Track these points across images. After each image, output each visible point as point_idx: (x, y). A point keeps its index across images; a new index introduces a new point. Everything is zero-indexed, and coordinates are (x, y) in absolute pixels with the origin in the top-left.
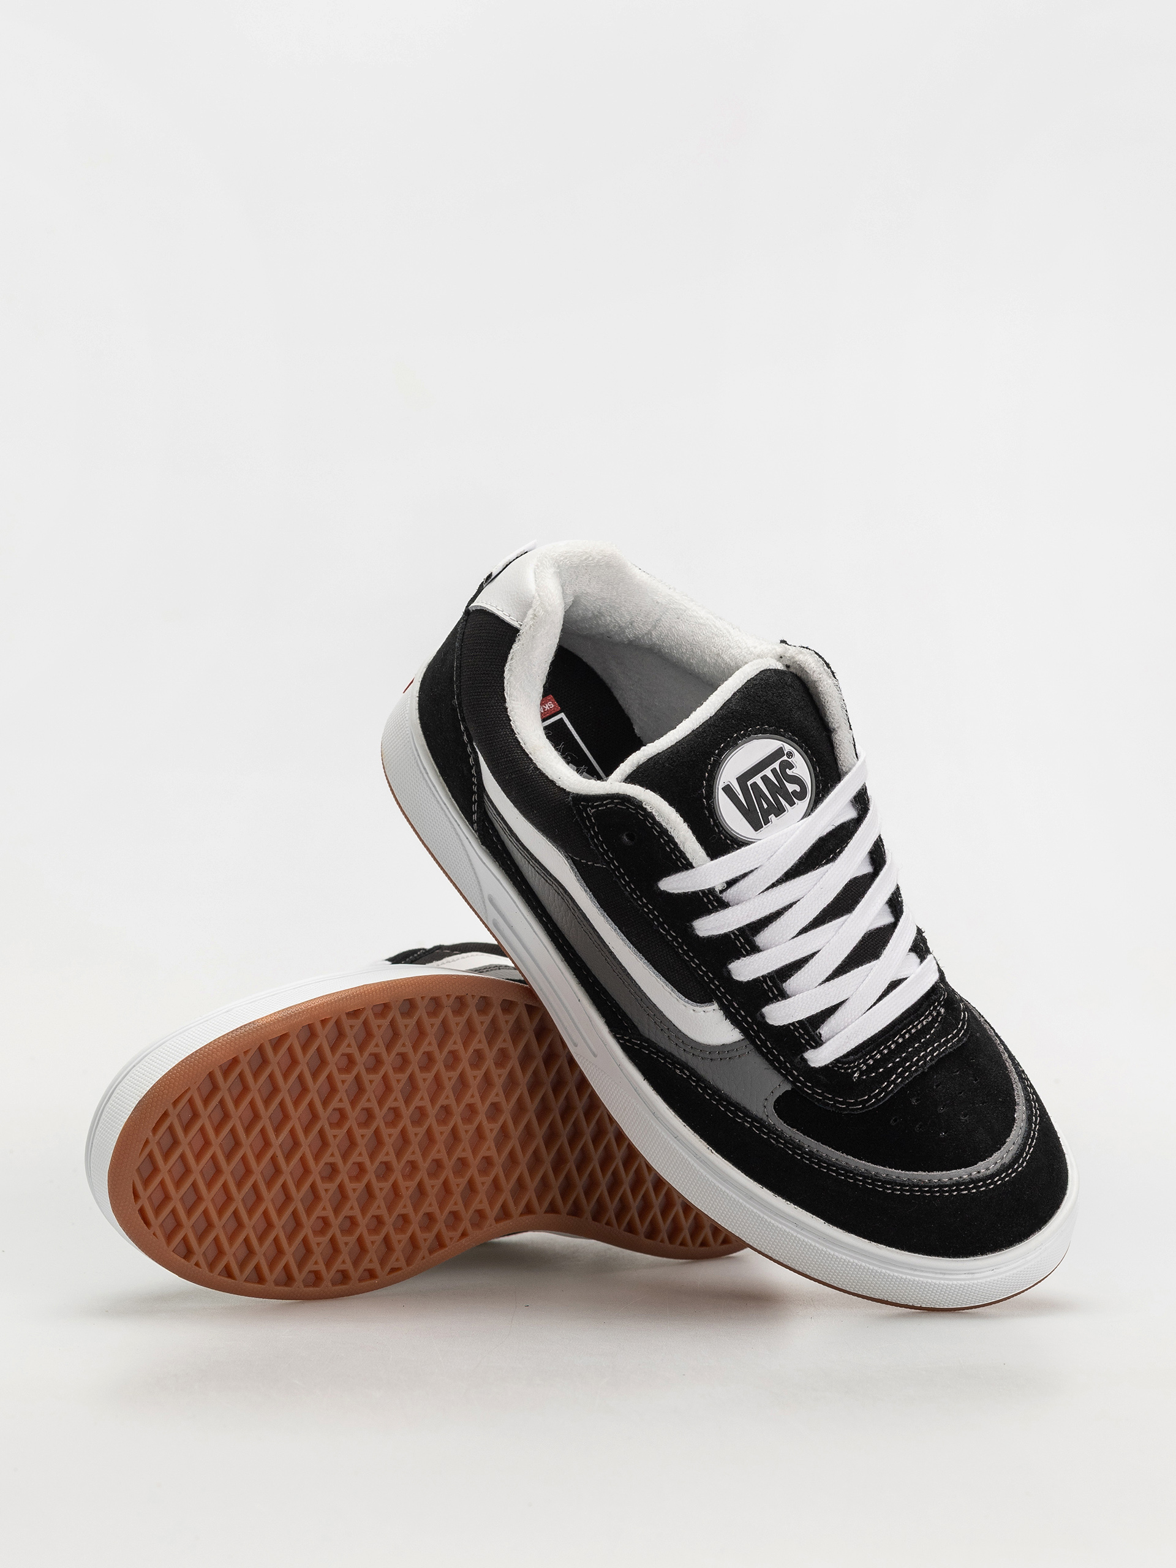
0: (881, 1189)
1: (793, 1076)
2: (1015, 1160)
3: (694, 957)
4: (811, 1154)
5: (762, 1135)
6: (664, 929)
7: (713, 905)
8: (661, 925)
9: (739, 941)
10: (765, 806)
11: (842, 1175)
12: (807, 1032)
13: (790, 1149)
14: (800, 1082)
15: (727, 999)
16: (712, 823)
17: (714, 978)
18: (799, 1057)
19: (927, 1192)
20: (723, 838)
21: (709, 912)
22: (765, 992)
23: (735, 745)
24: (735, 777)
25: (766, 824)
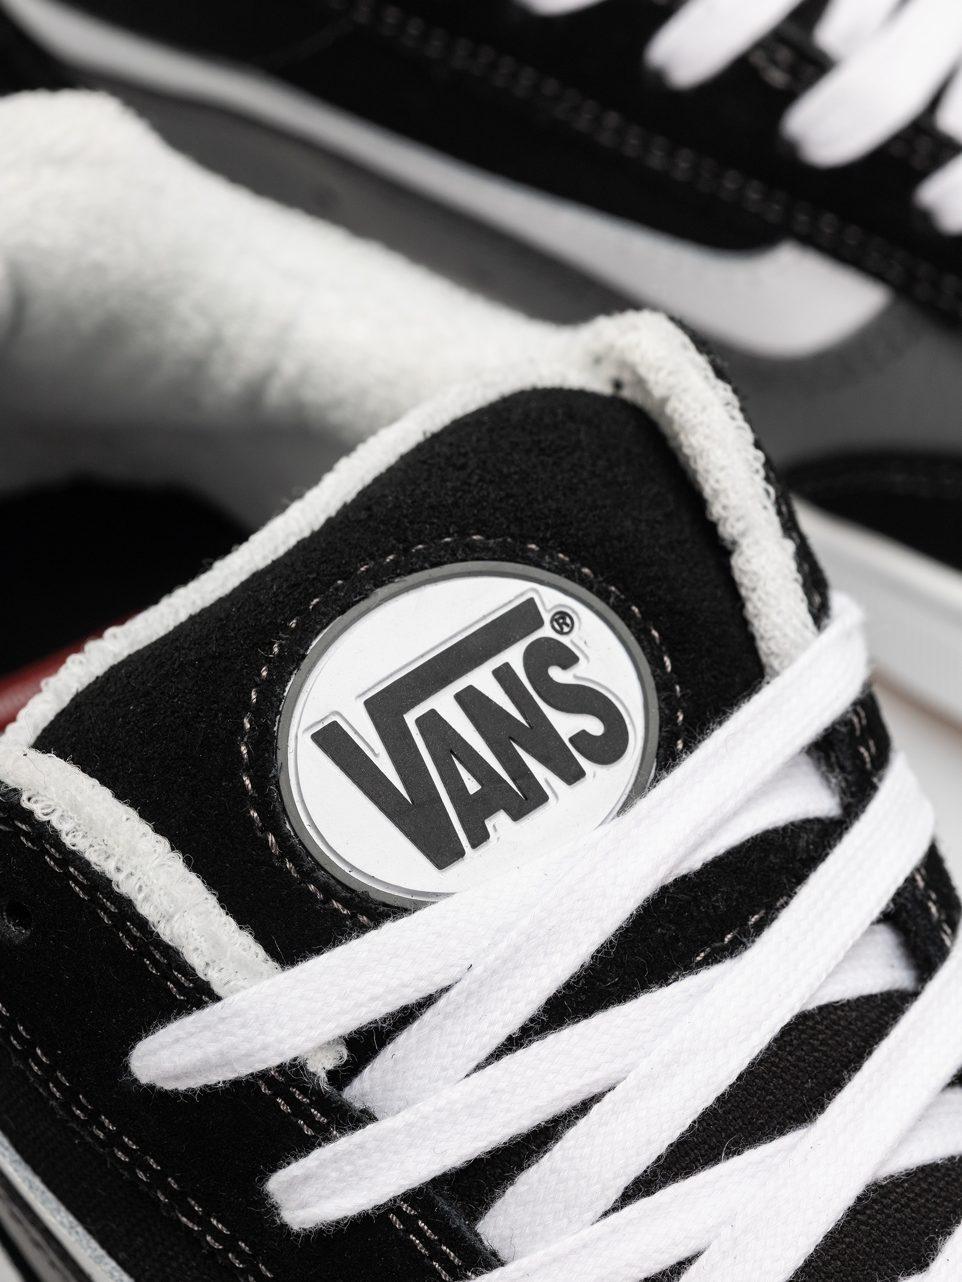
6: (192, 1215)
7: (311, 1122)
8: (178, 1201)
9: (420, 1234)
10: (472, 786)
16: (275, 850)
20: (320, 896)
23: (362, 599)
24: (360, 696)
25: (474, 846)
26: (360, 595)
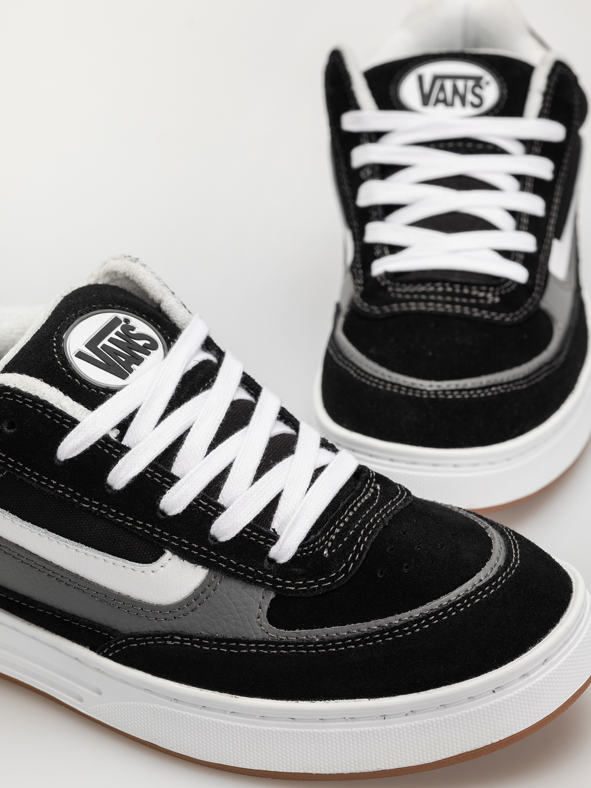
0: (401, 636)
1: (269, 580)
2: (508, 560)
3: (125, 516)
4: (323, 642)
5: (271, 652)
6: (86, 503)
7: (116, 453)
8: (80, 499)
9: (157, 477)
10: (123, 359)
11: (359, 643)
12: (261, 532)
13: (301, 649)
14: (279, 583)
15: (175, 540)
16: (79, 383)
17: (154, 527)
18: (266, 561)
19: (443, 616)
21: (116, 461)
22: (204, 514)
23: (72, 323)
24: (83, 344)
25: (130, 373)
26: (71, 322)
